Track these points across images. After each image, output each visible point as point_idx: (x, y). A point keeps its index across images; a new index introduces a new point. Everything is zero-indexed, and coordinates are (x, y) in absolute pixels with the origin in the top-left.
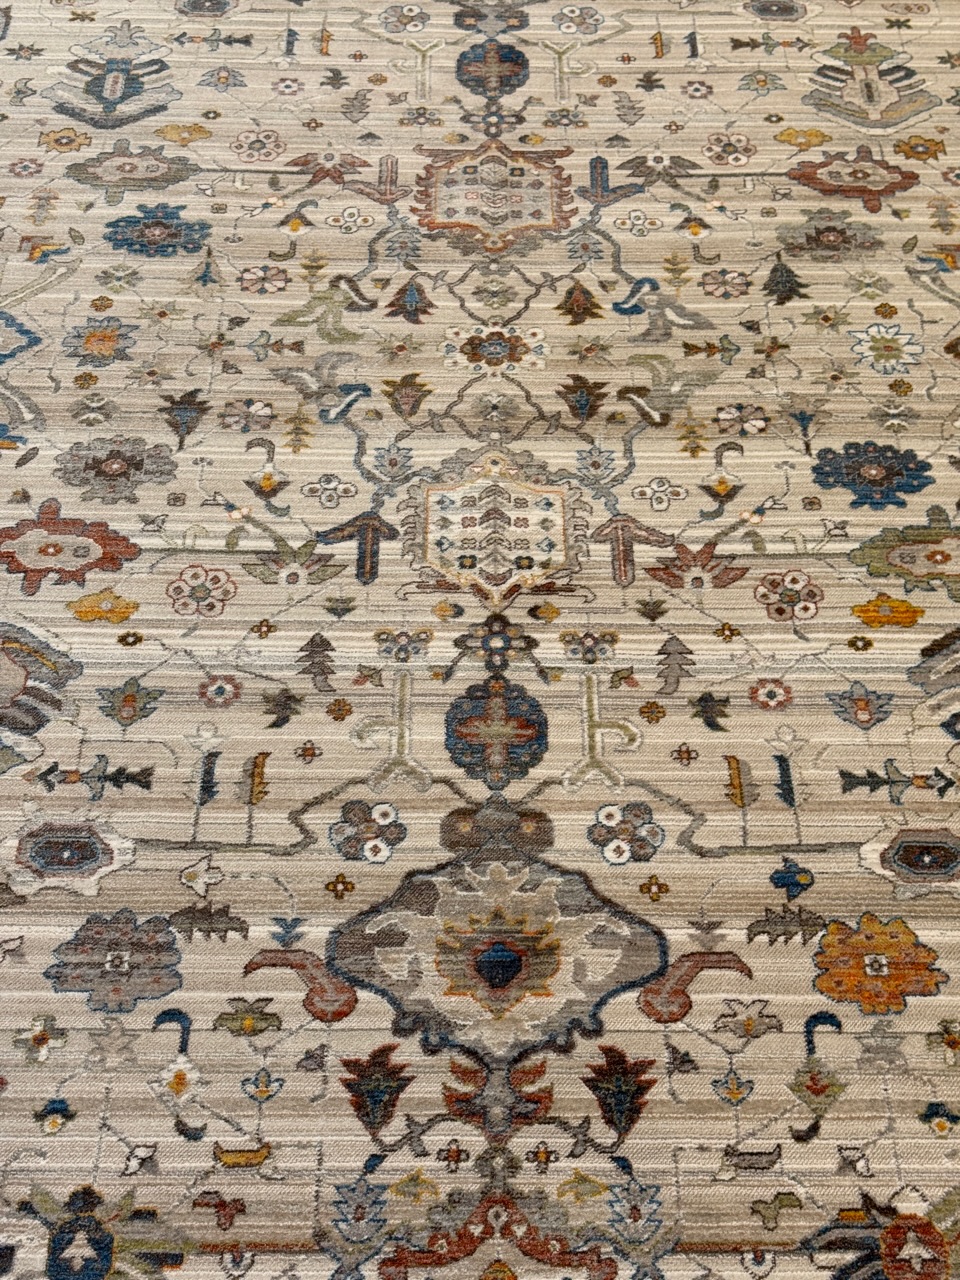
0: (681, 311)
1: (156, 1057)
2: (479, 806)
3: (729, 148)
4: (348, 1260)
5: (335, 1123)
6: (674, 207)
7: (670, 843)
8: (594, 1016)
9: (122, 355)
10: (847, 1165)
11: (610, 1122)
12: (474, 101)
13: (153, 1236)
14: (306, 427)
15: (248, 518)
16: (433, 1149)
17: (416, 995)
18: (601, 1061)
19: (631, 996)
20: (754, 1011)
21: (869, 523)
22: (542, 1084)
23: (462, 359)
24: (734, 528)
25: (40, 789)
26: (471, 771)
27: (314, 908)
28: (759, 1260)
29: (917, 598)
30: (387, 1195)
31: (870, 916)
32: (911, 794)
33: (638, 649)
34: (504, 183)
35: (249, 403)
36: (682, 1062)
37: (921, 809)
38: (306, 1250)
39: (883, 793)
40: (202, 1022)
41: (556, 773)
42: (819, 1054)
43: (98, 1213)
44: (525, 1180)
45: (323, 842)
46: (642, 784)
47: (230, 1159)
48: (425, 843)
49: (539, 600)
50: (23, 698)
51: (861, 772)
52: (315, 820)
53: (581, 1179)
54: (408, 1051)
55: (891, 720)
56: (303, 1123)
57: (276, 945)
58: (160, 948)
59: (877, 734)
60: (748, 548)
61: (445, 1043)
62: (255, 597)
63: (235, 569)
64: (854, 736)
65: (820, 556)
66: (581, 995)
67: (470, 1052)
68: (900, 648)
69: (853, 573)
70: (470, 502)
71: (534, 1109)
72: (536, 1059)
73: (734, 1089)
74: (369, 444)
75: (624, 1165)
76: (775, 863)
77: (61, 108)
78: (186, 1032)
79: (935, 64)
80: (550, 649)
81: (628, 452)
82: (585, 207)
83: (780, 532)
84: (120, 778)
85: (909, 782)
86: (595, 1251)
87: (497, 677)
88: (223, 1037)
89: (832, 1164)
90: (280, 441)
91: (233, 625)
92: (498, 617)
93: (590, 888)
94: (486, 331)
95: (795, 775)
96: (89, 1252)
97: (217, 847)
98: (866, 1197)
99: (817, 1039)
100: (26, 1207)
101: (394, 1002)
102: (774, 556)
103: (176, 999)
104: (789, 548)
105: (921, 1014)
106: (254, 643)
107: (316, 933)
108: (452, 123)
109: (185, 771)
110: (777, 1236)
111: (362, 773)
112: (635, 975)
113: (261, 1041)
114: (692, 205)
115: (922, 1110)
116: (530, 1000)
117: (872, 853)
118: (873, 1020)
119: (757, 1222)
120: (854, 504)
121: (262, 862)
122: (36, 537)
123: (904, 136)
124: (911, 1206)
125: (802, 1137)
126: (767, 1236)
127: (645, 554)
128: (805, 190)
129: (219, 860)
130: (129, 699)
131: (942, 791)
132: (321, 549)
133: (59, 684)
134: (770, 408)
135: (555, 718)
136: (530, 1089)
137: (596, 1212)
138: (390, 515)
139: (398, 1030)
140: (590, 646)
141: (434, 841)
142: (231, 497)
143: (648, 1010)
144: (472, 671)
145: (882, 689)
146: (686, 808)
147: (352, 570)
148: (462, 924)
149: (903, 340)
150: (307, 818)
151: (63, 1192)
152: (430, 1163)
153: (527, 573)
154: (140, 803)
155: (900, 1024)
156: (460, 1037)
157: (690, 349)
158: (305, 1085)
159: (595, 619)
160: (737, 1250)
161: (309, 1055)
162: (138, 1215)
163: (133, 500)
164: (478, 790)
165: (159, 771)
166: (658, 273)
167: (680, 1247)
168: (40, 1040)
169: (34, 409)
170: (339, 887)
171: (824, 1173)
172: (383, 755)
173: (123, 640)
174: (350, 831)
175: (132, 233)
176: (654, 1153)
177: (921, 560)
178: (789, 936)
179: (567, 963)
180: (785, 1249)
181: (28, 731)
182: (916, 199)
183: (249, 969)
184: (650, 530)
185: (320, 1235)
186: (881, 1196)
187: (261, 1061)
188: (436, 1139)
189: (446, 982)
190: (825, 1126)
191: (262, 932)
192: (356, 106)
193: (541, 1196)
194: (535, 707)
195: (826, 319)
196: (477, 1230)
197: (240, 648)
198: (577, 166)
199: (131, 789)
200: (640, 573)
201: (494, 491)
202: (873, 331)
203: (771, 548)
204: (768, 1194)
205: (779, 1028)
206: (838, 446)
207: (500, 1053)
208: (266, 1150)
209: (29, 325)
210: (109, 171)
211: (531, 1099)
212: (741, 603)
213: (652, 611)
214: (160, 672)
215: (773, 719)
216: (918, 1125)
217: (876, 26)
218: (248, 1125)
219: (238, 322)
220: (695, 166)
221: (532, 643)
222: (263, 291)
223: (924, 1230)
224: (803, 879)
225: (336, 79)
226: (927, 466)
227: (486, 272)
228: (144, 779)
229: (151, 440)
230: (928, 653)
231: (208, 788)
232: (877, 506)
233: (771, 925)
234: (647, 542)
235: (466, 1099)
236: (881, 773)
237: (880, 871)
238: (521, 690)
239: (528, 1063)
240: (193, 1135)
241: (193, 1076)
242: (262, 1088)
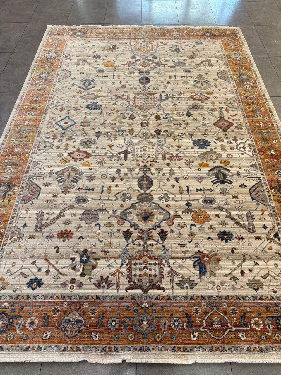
0: (173, 119)
1: (95, 230)
2: (142, 194)
3: (181, 93)
4: (123, 259)
5: (121, 240)
6: (172, 102)
7: (171, 199)
8: (159, 225)
9: (89, 125)
10: (196, 246)
11: (161, 240)
12: (142, 86)
13: (95, 256)
14: (116, 137)
15: (108, 151)
16: (136, 244)
17: (133, 221)
18: (160, 231)
19: (165, 222)
20: (183, 224)
21: (201, 151)
22: (152, 234)
23: (140, 126)
24: (181, 152)
25: (78, 191)
26: (141, 189)
27: (118, 209)
28: (183, 260)
29: (208, 163)
30: (129, 250)
31: (200, 210)
32: (207, 192)
33: (166, 170)
34: (146, 99)
35: (108, 133)
36: (172, 231)
37: (208, 194)
38: (117, 258)
39: (202, 192)
40: (102, 225)
41: (154, 189)
42: (192, 230)
43: (87, 253)
44: (149, 248)
45: (120, 199)
46: (167, 190)
47: (106, 245)
48: (134, 199)
49: (151, 163)
50: (75, 178)
51: (199, 189)
52: (119, 196)
53: (157, 248)
54: (132, 230)
55: (204, 181)
56: (117, 240)
57: (113, 214)
58: (96, 214)
59: (202, 183)
60: (183, 155)
61: (138, 228)
62: (109, 163)
63: (106, 158)
64: (198, 183)
65: (194, 156)
66: (157, 222)
67: (141, 230)
68: (205, 170)
69: (199, 159)
70: (141, 148)
71: (150, 238)
73: (180, 235)
74: (126, 139)
75: (164, 246)
76: (186, 202)
77: (79, 87)
78: (100, 227)
79: (212, 80)
80: (153, 170)
81: (165, 140)
82: (159, 102)
83: (188, 152)
84: (89, 189)
85: (206, 190)
86: (159, 258)
87: (145, 175)
88: (105, 227)
89: (194, 246)
90: (113, 139)
91: (106, 167)
92: (145, 166)
93: (159, 206)
94: (144, 122)
95: (189, 189)
96: (86, 258)
97: (104, 200)
98: (199, 251)
99: (192, 228)
100: (77, 252)
101: (130, 222)
102: (187, 156)
103: (98, 222)
104: (189, 155)
105: (207, 224)
106: (109, 169)
107: (119, 212)
108: (139, 89)
109: (99, 189)
110: (186, 256)
111: (125, 189)
112: (165, 219)
113: (111, 228)
114: (175, 102)
115: (207, 238)
116: (150, 222)
117: (200, 201)
118: (200, 225)
119: (183, 254)
120: (199, 148)
121: (111, 202)
122: (76, 153)
123: (207, 91)
124: (205, 252)
125: (189, 242)
126: (184, 256)
127: (167, 156)
128: (192, 100)
129: (104, 202)
130: (91, 178)
131: (211, 192)
132: (119, 155)
133: (80, 176)
134: (186, 134)
135: (154, 181)
136: (150, 235)
137: (159, 253)
138: (129, 150)
139: (131, 227)
140: (159, 170)
141: (136, 199)
142: (105, 147)
143: (167, 224)
144: (141, 174)
145: (202, 176)
146: (173, 194)
147: (123, 158)
148: (140, 211)
149: (207, 123)
150: (117, 196)
151: (82, 250)
152: (135, 246)
153: (150, 159)
154: (92, 193)
155: (204, 226)
156: (140, 228)
157: (174, 124)
158: (117, 234)
159: (160, 166)
160: (180, 258)
161: (118, 230)
162: (93, 253)
163: (91, 148)
164: (142, 191)
165: (95, 189)
166: (170, 113)
167: (172, 258)
168: (79, 228)
169: (76, 134)
170: (122, 206)
171: (193, 247)
172: (128, 186)
173: (89, 169)
174: (123, 197)
175: (90, 107)
176: (168, 244)
177: (209, 157)
178: (188, 213)
179: (155, 217)
180: (187, 258)
181: (76, 182)
182: (209, 101)
183: (109, 218)
184: (168, 152)
185: (120, 256)
186: (201, 251)
187: (111, 231)
188: (136, 242)
189: (138, 220)
190: (193, 240)
191: (111, 212)
192: (124, 86)
193: (152, 250)
194: (151, 179)
195: (195, 120)
196: (142, 255)
197: (107, 170)
198: (157, 96)
199: (91, 191)
200: (167, 159)
201: (145, 146)
202: (202, 121)
203: (186, 155)
204: (185, 250)
205: (186, 226)
206: (197, 139)
207: (146, 230)
208: (112, 244)
209: (75, 121)
210: (86, 97)
211: (150, 236)
212: (182, 163)
213: (168, 165)
214: (95, 174)
215: (186, 181)
216: (207, 240)
217: (203, 74)
218: (109, 240)
219: (106, 120)
220: (175, 96)
221: (150, 170)
222: (110, 115)
223: (207, 255)
224: (190, 205)
225: (121, 82)
226: (210, 142)
227: (144, 112)
228: (93, 190)
229: (93, 138)
230: (209, 171)
231: (102, 191)
232: (202, 148)
233: (185, 211)
234: (168, 154)
235: (141, 236)
236: (202, 189)
237: (202, 203)
238: (149, 177)
239: (150, 231)
240: (101, 241)
241: (101, 233)
242: (111, 235)
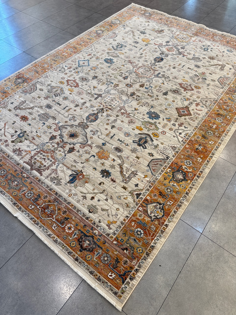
0: (152, 91)
1: (40, 125)
2: (84, 123)
3: (175, 78)
4: (38, 148)
5: (47, 138)
6: (163, 81)
7: (97, 135)
8: (75, 144)
9: (95, 70)
10: (83, 167)
11: (68, 152)
12: (153, 62)
13: (27, 137)
14: (104, 84)
15: (90, 89)
16: (52, 145)
17: (63, 133)
18: (72, 147)
19: (80, 144)
20: (88, 152)
21: (147, 119)
22: (66, 146)
23: (125, 85)
24: (133, 113)
25: (52, 101)
26: (86, 120)
27: (62, 122)
28: (68, 169)
29: (144, 129)
30: (46, 146)
31: (107, 151)
32: (123, 144)
33: (112, 118)
34: (147, 71)
35: (101, 79)
36: (79, 151)
37: (123, 146)
38: (36, 145)
39: (121, 142)
41: (93, 124)
43: (25, 133)
44: (56, 152)
45: (69, 118)
46: (100, 129)
47: (37, 136)
48: (76, 123)
49: (108, 109)
50: (58, 94)
51: (120, 140)
52: (70, 116)
53: (61, 154)
54: (58, 137)
55: (129, 137)
56: (45, 137)
57: (57, 123)
58: (48, 118)
59: (126, 138)
60: (133, 115)
61: (62, 138)
62: (84, 96)
63: (85, 93)
64: (124, 137)
65: (139, 120)
66: (76, 142)
67: (63, 140)
68: (137, 132)
69: (141, 123)
70: (111, 98)
71: (63, 147)
72: (67, 144)
73: (80, 156)
74: (108, 88)
75: (65, 155)
76: (104, 142)
77: (113, 47)
78: (44, 125)
79: (210, 80)
80: (105, 114)
81: (131, 101)
82: (153, 76)
83: (137, 116)
84: (58, 104)
85: (124, 143)
86: (56, 160)
87: (97, 114)
88: (46, 127)
89: (82, 166)
90: (100, 84)
91: (80, 97)
92: (103, 109)
93: (86, 134)
94: (130, 84)
95: (114, 136)
96: (22, 135)
97: (60, 113)
98: (81, 170)
99: (91, 157)
100: (21, 130)
101: (61, 133)
102: (134, 118)
103: (45, 122)
104: (137, 118)
105: (102, 161)
106: (80, 99)
107: (61, 124)
108: (149, 63)
109: (64, 106)
110: (71, 168)
111: (77, 114)
112: (82, 143)
113: (48, 129)
114: (165, 81)
115: (94, 168)
116: (72, 139)
117: (113, 146)
118: (98, 159)
119: (71, 166)
120: (148, 117)
121: (62, 116)
122: (72, 82)
123: (197, 86)
124: (84, 174)
125: (81, 163)
126: (70, 168)
127: (122, 111)
128: (179, 86)
129: (59, 114)
130: (66, 98)
131: (126, 146)
132: (94, 95)
133: (61, 94)
134: (150, 104)
135: (98, 120)
136: (64, 146)
137: (59, 157)
138: (103, 95)
139: (59, 135)
140: (108, 115)
141: (77, 123)
142: (91, 87)
143: (80, 146)
144: (96, 112)
145: (131, 134)
146: (101, 133)
147: (95, 98)
148: (73, 131)
149: (172, 105)
150: (69, 115)
151: (24, 130)
152: (51, 146)
153: (110, 107)
154: (58, 107)
155: (100, 160)
156: (63, 139)
157: (149, 95)
158: (48, 134)
159: (111, 114)
160: (67, 167)
161: (51, 132)
162: (28, 135)
163: (83, 83)
164: (85, 121)
165: (62, 105)
166: (153, 86)
167: (63, 164)
168: (33, 119)
169: (83, 71)
170: (66, 122)
171: (80, 167)
172: (81, 114)
173: (70, 93)
174: (72, 118)
175: (107, 60)
176: (69, 156)
177: (149, 126)
178: (99, 148)
179: (78, 138)
180: (71, 170)
181: (55, 96)
182: (191, 92)
183: (53, 124)
184: (125, 109)
185: (38, 145)
186: (83, 171)
187: (47, 131)
188: (53, 144)
189: (67, 134)
190: (84, 164)
191: (57, 122)
192: (141, 57)
193: (57, 153)
194: (98, 118)
195: (166, 99)
196: (49, 152)
197: (79, 99)
198: (157, 73)
199: (59, 105)
200: (120, 112)
201: (115, 98)
202: (170, 103)
203: (135, 117)
204: (74, 165)
206: (153, 111)
207: (65, 142)
208: (41, 137)
209: (90, 64)
210: (110, 54)
211: (64, 147)
212: (126, 120)
213: (117, 116)
214: (71, 98)
215: (118, 131)
216: (92, 169)
217: (208, 73)
218: (41, 134)
219: (108, 72)
220: (170, 78)
221: (103, 112)
222: (113, 70)
223: (84, 176)
224: (105, 145)
225: (142, 54)
226: (160, 118)
227: (136, 78)
228: (60, 105)
229: (89, 78)
230: (139, 134)
231: (64, 109)
232: (150, 118)
233: (98, 147)
234: (124, 110)
235: (59, 143)
236: (122, 141)
237: (112, 148)
238: (98, 116)
239: (66, 144)
240: (37, 132)
241: (41, 128)
242: (45, 132)
